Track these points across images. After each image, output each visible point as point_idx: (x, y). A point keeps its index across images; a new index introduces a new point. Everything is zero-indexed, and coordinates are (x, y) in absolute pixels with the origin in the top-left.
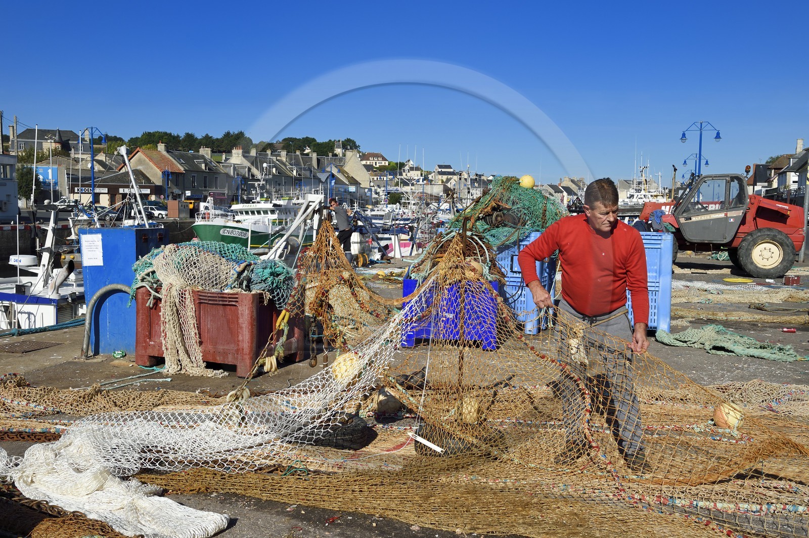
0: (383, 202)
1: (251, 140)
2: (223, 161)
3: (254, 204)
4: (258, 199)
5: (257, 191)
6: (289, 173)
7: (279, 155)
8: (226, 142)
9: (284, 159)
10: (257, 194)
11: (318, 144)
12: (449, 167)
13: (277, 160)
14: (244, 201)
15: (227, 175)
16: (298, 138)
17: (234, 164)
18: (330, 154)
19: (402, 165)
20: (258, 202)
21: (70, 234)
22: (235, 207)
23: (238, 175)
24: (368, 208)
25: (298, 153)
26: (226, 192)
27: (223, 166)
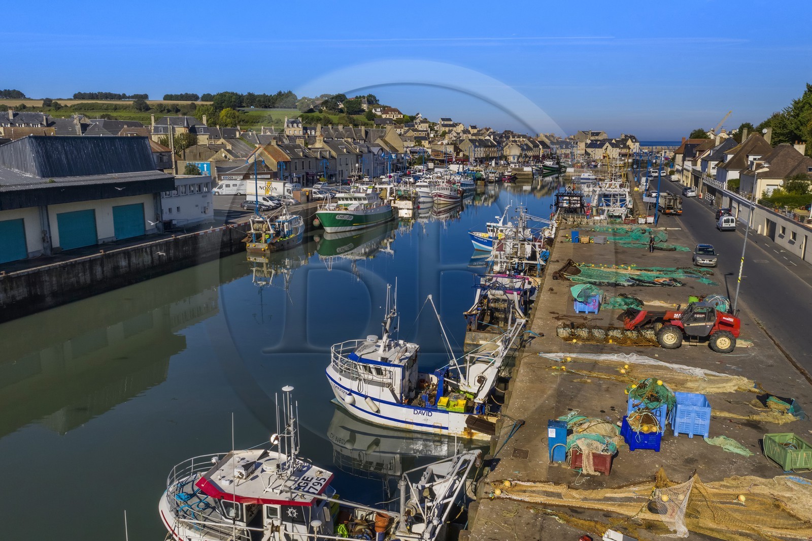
12: (449, 120)
17: (320, 150)
19: (414, 118)
21: (250, 229)
23: (322, 157)
27: (313, 151)
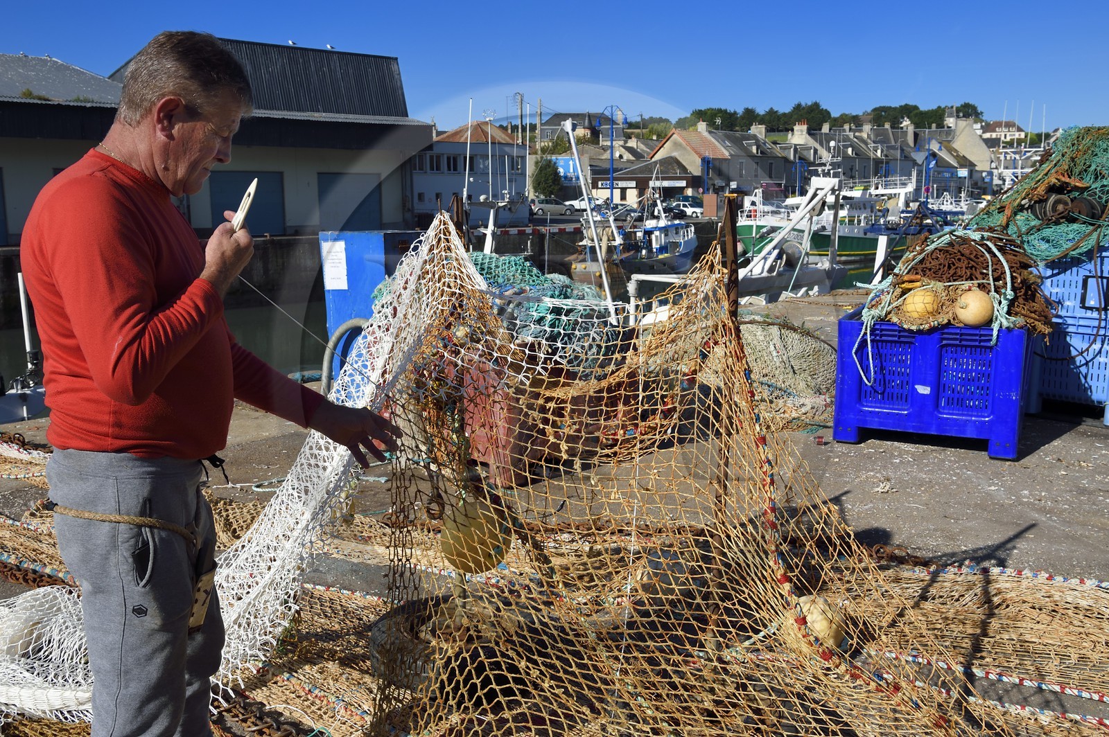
2: (781, 142)
6: (870, 154)
7: (860, 131)
8: (792, 116)
9: (865, 135)
11: (922, 113)
13: (856, 137)
15: (786, 159)
16: (893, 106)
17: (796, 145)
18: (935, 126)
22: (790, 201)
25: (888, 126)
26: (783, 182)
27: (780, 147)
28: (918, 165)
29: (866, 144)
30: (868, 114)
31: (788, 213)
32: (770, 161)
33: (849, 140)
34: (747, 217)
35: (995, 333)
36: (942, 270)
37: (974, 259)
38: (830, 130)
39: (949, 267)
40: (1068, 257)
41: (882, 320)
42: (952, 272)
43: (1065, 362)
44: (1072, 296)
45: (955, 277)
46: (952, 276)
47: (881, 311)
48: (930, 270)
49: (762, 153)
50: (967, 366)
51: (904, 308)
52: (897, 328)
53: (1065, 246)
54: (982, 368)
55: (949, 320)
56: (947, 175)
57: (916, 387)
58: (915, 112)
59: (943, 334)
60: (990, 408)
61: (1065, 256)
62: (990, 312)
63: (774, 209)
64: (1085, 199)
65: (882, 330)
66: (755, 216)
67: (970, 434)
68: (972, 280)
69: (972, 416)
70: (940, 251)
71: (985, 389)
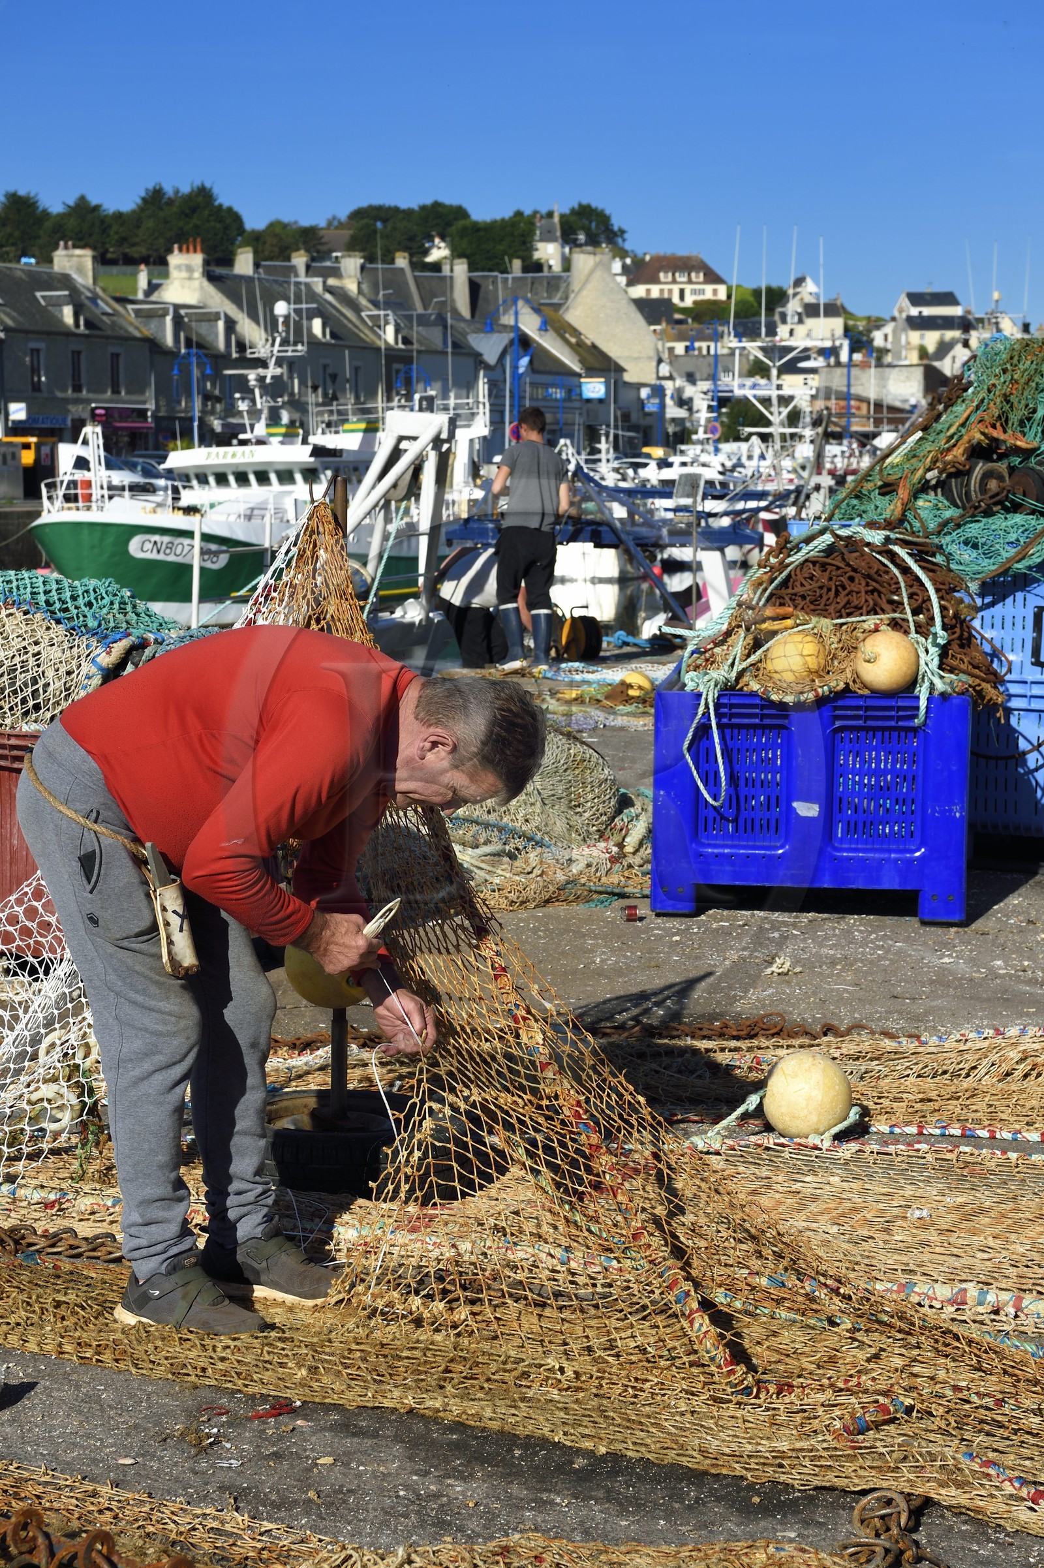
0: (701, 435)
1: (236, 218)
2: (140, 296)
3: (246, 449)
4: (261, 429)
5: (253, 401)
6: (368, 336)
7: (336, 272)
8: (150, 223)
9: (351, 286)
10: (254, 413)
11: (477, 228)
12: (948, 299)
13: (328, 289)
14: (210, 438)
15: (153, 345)
16: (403, 205)
17: (177, 307)
18: (517, 264)
19: (777, 297)
20: (260, 442)
22: (178, 459)
23: (189, 343)
24: (648, 456)
25: (402, 261)
26: (151, 406)
27: (138, 313)
28: (487, 367)
29: (356, 308)
30: (341, 226)
31: (176, 490)
32: (112, 349)
33: (312, 296)
34: (68, 498)
35: (923, 703)
36: (825, 598)
37: (876, 577)
38: (257, 265)
39: (837, 594)
40: (1011, 573)
41: (733, 688)
42: (842, 600)
43: (1012, 762)
44: (1018, 644)
45: (851, 609)
46: (844, 607)
47: (729, 672)
48: (803, 597)
49: (88, 324)
50: (878, 764)
51: (770, 666)
52: (758, 702)
53: (1005, 555)
54: (902, 766)
55: (847, 684)
56: (558, 394)
57: (795, 804)
58: (461, 223)
59: (836, 708)
60: (918, 835)
61: (1005, 573)
62: (914, 668)
63: (137, 478)
64: (1032, 469)
65: (732, 706)
66: (88, 498)
67: (890, 882)
68: (876, 613)
69: (890, 851)
70: (814, 563)
71: (909, 801)
